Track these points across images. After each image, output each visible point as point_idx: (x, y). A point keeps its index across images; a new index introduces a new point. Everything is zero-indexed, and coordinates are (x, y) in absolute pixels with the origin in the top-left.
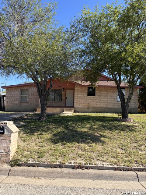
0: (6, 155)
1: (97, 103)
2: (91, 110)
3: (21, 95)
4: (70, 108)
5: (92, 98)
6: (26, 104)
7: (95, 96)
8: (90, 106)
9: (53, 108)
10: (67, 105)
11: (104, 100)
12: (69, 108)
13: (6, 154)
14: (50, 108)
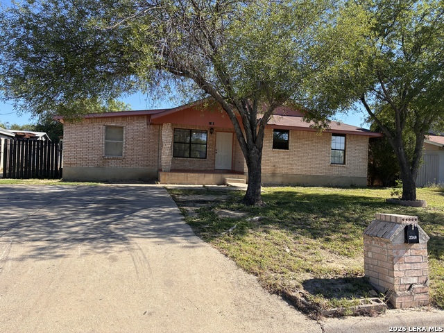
0: (423, 288)
1: (291, 164)
2: (279, 180)
3: (106, 139)
4: (237, 176)
5: (282, 154)
6: (118, 161)
7: (288, 149)
8: (278, 171)
9: (200, 175)
10: (218, 167)
11: (305, 158)
12: (234, 176)
13: (422, 286)
14: (192, 175)
